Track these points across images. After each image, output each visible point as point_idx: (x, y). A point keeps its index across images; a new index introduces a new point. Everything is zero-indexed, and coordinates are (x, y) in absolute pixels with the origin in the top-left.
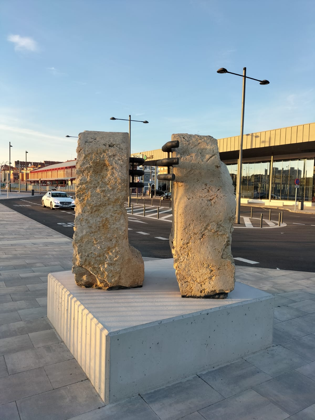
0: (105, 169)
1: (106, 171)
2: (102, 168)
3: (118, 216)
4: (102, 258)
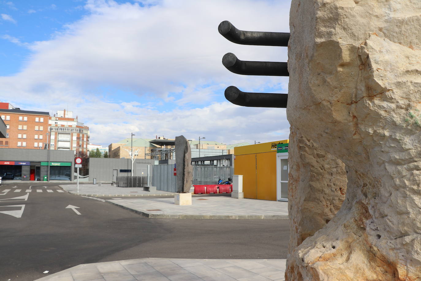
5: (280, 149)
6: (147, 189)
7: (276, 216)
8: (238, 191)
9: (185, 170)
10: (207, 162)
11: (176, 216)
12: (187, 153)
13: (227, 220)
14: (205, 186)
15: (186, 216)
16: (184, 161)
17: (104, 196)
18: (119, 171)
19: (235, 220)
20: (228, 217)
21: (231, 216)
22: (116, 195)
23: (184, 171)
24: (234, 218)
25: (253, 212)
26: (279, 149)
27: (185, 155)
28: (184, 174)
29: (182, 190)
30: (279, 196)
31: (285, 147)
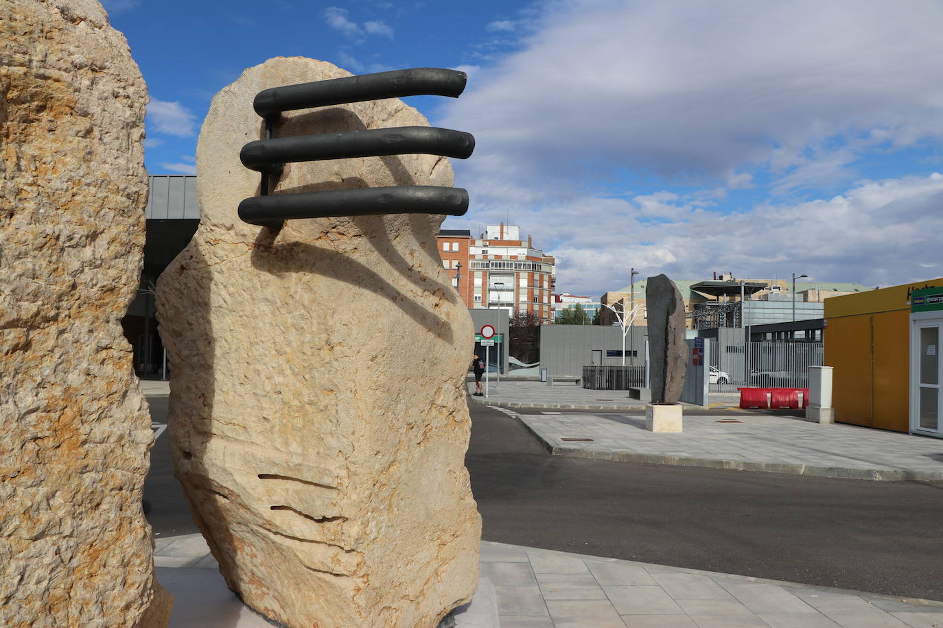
0: (44, 123)
1: (50, 136)
2: (32, 116)
3: (119, 374)
4: (61, 614)
5: (918, 301)
6: (635, 395)
7: (835, 468)
8: (820, 406)
9: (669, 353)
10: (800, 334)
11: (608, 454)
12: (674, 314)
13: (717, 470)
14: (768, 391)
15: (627, 456)
16: (667, 334)
17: (532, 406)
18: (605, 353)
19: (735, 471)
20: (721, 463)
21: (728, 463)
22: (557, 406)
23: (666, 356)
24: (733, 466)
25: (796, 457)
26: (916, 301)
27: (668, 318)
28: (666, 363)
29: (660, 398)
30: (915, 422)
31: (932, 297)
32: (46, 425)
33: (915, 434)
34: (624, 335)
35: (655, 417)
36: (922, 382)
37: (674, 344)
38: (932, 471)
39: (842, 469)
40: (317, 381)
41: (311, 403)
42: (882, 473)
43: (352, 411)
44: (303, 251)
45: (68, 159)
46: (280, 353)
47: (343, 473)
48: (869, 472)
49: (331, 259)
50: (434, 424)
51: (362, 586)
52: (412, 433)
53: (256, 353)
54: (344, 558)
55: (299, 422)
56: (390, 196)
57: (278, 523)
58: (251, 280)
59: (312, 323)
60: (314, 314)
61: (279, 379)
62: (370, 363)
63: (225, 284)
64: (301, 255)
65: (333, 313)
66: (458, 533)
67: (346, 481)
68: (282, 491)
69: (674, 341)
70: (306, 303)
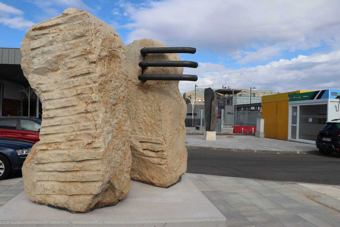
0: (113, 60)
1: (114, 63)
3: (126, 116)
5: (292, 98)
6: (198, 128)
7: (265, 151)
8: (260, 132)
10: (253, 108)
11: (193, 147)
12: (214, 101)
13: (229, 151)
14: (243, 127)
15: (200, 147)
16: (211, 107)
19: (235, 152)
20: (230, 149)
21: (232, 149)
23: (211, 115)
24: (234, 150)
25: (253, 148)
27: (211, 102)
28: (211, 117)
29: (209, 129)
30: (289, 137)
31: (295, 97)
32: (118, 127)
33: (289, 141)
34: (193, 108)
35: (207, 135)
36: (292, 124)
37: (214, 111)
38: (294, 151)
39: (267, 151)
40: (156, 118)
41: (154, 124)
42: (279, 152)
43: (165, 125)
44: (152, 87)
45: (117, 68)
46: (145, 112)
47: (163, 140)
48: (276, 152)
49: (159, 89)
50: (180, 129)
51: (167, 167)
52: (176, 131)
53: (138, 112)
54: (163, 160)
55: (150, 129)
56: (181, 77)
57: (145, 153)
58: (137, 94)
59: (155, 105)
60: (155, 103)
61: (145, 118)
62: (170, 114)
63: (129, 94)
64: (151, 88)
65: (160, 102)
66: (184, 156)
67: (164, 142)
68: (145, 146)
69: (214, 110)
70: (153, 100)
